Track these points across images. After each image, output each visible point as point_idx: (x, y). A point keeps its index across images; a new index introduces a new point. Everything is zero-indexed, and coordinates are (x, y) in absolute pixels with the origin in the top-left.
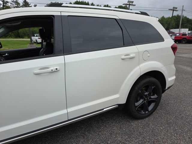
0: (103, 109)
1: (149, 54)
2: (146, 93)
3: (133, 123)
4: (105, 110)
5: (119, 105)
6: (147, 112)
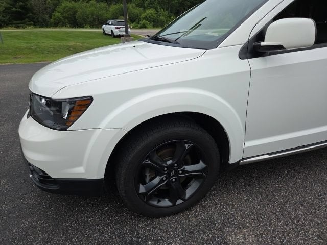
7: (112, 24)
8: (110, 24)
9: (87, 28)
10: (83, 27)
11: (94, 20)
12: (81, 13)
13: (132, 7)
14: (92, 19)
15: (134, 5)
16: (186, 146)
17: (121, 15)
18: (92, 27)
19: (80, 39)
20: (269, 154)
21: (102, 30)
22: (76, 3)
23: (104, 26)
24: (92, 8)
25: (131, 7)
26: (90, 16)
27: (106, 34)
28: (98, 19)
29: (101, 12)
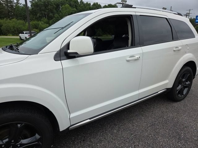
0: (158, 92)
1: (188, 47)
2: (184, 80)
3: (174, 104)
4: (159, 92)
5: (167, 89)
6: (183, 96)
7: (26, 34)
8: (25, 33)
9: (9, 36)
10: (7, 35)
11: (15, 31)
12: (5, 26)
13: (42, 24)
14: (13, 30)
15: (43, 23)
16: (19, 125)
17: (34, 28)
18: (13, 35)
19: (3, 43)
20: (90, 119)
21: (19, 37)
22: (2, 20)
23: (20, 35)
24: (14, 23)
25: (40, 24)
26: (12, 28)
27: (22, 40)
28: (18, 30)
29: (20, 26)
